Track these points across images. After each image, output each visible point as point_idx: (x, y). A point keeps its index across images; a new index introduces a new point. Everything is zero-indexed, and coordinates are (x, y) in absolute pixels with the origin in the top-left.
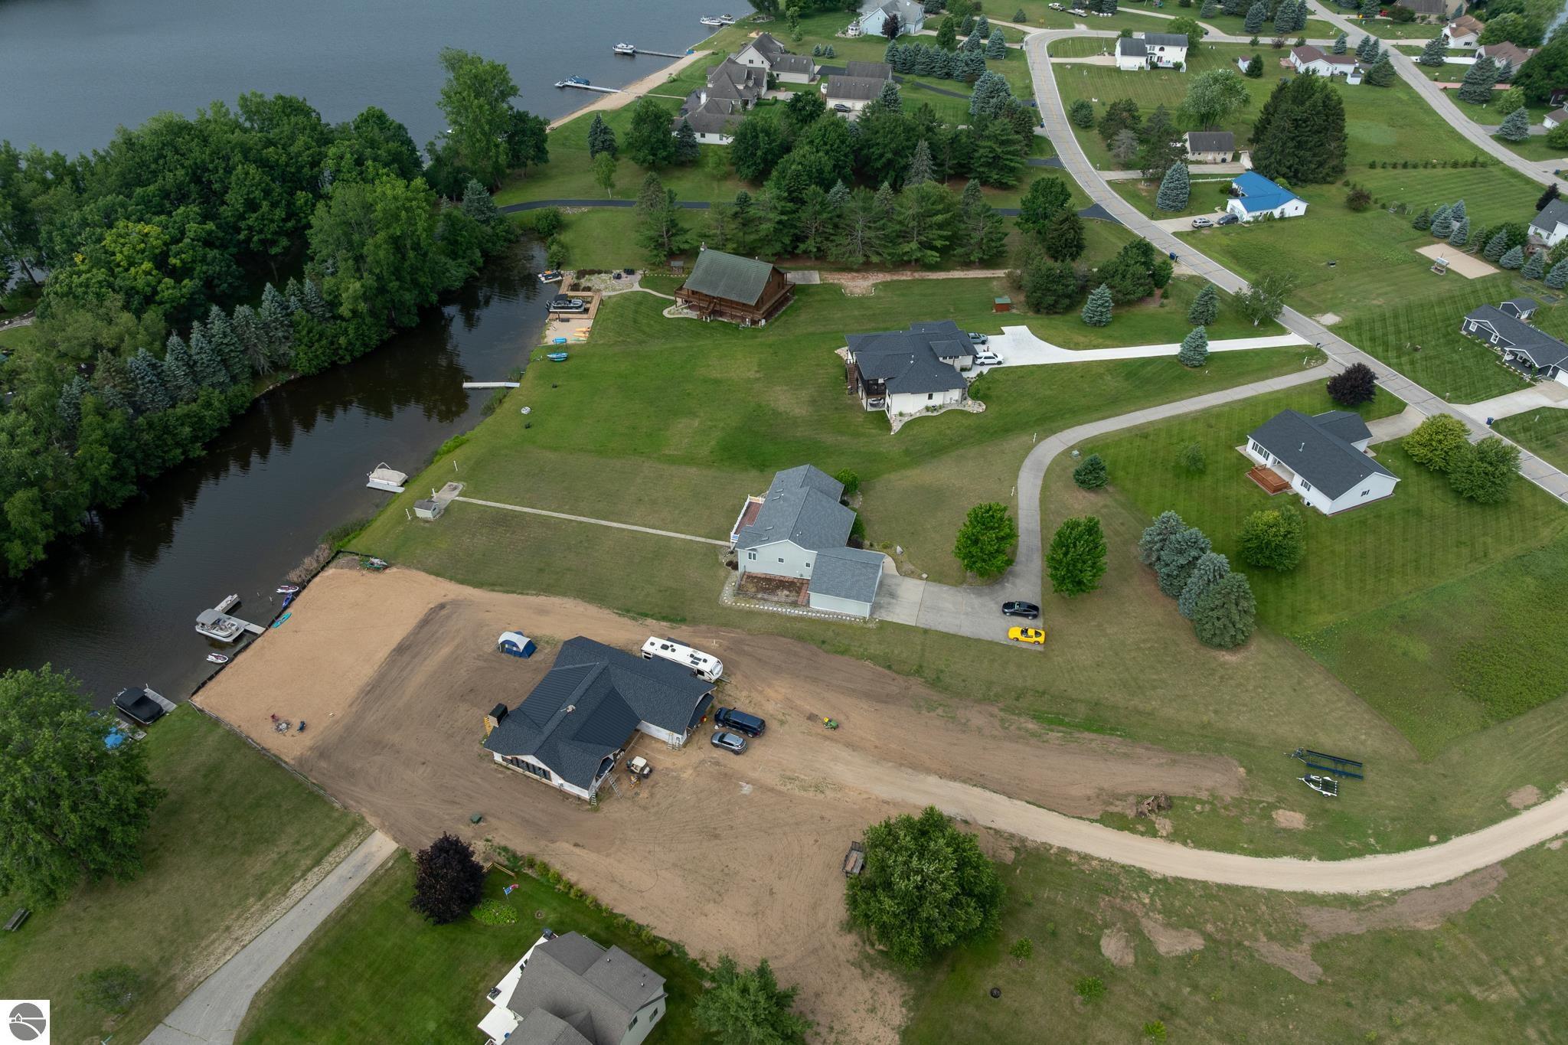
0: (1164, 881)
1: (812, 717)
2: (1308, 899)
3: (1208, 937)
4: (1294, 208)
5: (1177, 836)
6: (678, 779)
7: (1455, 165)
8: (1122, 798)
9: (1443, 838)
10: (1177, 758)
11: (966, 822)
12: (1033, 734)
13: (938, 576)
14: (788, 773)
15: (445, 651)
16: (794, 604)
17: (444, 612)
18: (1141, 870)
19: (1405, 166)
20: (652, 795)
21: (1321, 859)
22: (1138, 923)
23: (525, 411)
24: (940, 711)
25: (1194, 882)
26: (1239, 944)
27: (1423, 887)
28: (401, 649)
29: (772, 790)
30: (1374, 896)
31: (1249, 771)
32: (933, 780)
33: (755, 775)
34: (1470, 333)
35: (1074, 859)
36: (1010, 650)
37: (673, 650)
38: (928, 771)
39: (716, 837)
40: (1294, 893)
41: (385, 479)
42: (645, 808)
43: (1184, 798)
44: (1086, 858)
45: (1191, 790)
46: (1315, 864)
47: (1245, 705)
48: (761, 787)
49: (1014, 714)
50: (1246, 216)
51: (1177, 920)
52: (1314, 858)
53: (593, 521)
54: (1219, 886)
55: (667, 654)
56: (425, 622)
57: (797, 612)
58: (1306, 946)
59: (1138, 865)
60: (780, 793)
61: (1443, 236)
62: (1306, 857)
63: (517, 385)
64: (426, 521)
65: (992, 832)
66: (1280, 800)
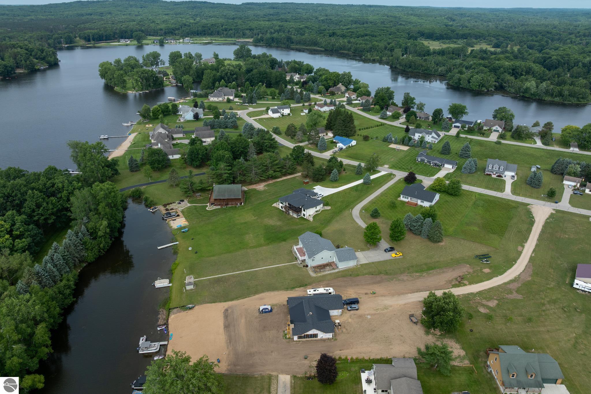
0: (477, 293)
1: (366, 294)
2: (506, 284)
3: (496, 299)
4: (354, 143)
5: (471, 283)
6: (348, 322)
7: (378, 126)
8: (452, 280)
9: (516, 262)
10: (454, 268)
12: (420, 276)
13: (362, 250)
14: (375, 309)
15: (243, 321)
16: (333, 269)
17: (229, 311)
18: (471, 293)
19: (367, 128)
20: (347, 329)
21: (500, 275)
22: (482, 303)
23: (190, 249)
24: (394, 279)
25: (483, 290)
26: (503, 298)
27: (522, 272)
28: (227, 327)
29: (375, 314)
30: (515, 278)
31: (470, 265)
32: (409, 295)
33: (367, 313)
34: (419, 161)
36: (395, 260)
37: (318, 290)
38: (407, 293)
39: (374, 331)
40: (503, 284)
41: (161, 283)
42: (348, 333)
43: (464, 275)
45: (463, 273)
46: (500, 277)
47: (455, 252)
48: (372, 315)
49: (411, 273)
50: (344, 147)
51: (488, 299)
53: (248, 270)
54: (488, 289)
55: (316, 292)
56: (226, 316)
57: (336, 271)
58: (515, 293)
60: (378, 314)
61: (391, 142)
62: (497, 276)
63: (177, 243)
64: (191, 290)
66: (481, 268)
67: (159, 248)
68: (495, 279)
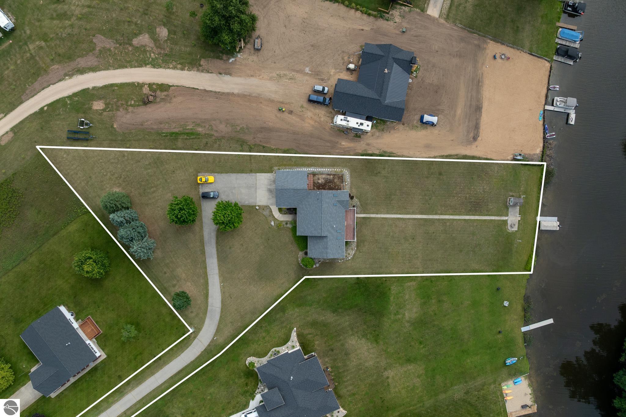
0: (146, 65)
1: (291, 112)
2: (94, 69)
3: (131, 45)
5: (140, 86)
6: (336, 69)
8: (163, 100)
9: (42, 109)
10: (140, 127)
11: (220, 74)
12: (198, 125)
13: (252, 209)
14: (293, 81)
15: (459, 112)
16: (314, 174)
17: (472, 135)
18: (154, 67)
20: (343, 59)
21: (88, 88)
22: (155, 45)
24: (238, 128)
25: (135, 67)
26: (120, 45)
27: (53, 84)
28: (478, 109)
29: (297, 72)
30: (71, 76)
31: (112, 126)
32: (236, 91)
33: (306, 78)
35: (179, 66)
36: (213, 170)
37: (357, 123)
38: (238, 95)
39: (312, 46)
40: (99, 71)
41: (551, 223)
42: (343, 52)
43: (138, 106)
44: (175, 68)
45: (135, 111)
46: (90, 86)
47: (112, 163)
48: (301, 72)
49: (208, 134)
51: (142, 49)
52: (91, 88)
53: (431, 217)
54: (126, 67)
55: (360, 121)
56: (477, 127)
57: (312, 169)
58: (98, 49)
59: (156, 70)
60: (294, 70)
62: (94, 88)
63: (523, 328)
64: (513, 196)
65: (210, 71)
66: (101, 114)
67: (551, 321)
68: (100, 83)
